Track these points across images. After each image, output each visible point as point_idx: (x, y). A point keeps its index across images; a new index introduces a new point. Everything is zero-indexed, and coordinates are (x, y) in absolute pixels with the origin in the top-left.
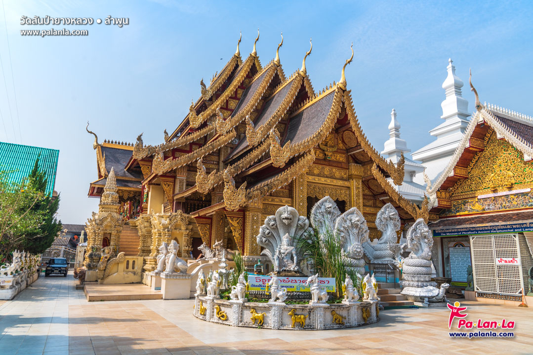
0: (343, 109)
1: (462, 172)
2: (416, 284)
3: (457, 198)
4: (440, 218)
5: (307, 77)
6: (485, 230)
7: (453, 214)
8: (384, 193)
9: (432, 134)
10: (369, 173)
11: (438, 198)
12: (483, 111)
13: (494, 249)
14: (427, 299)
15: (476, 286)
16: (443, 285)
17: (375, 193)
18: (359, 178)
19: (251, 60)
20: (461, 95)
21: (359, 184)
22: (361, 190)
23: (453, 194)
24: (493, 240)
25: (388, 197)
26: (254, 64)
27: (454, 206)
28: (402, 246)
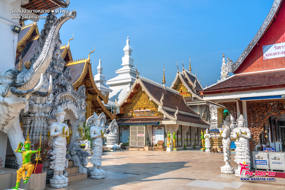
0: (88, 71)
1: (129, 101)
2: (111, 143)
3: (127, 110)
4: (120, 118)
5: (69, 50)
6: (135, 124)
7: (125, 117)
8: (100, 107)
9: (116, 72)
10: (95, 98)
11: (120, 110)
12: (139, 79)
13: (137, 131)
14: (115, 149)
15: (130, 144)
16: (120, 143)
17: (96, 107)
18: (91, 100)
19: (34, 27)
20: (131, 55)
21: (90, 103)
22: (91, 105)
23: (125, 109)
24: (137, 127)
25: (101, 109)
26: (35, 29)
27: (125, 113)
28: (107, 130)
